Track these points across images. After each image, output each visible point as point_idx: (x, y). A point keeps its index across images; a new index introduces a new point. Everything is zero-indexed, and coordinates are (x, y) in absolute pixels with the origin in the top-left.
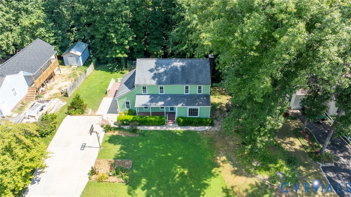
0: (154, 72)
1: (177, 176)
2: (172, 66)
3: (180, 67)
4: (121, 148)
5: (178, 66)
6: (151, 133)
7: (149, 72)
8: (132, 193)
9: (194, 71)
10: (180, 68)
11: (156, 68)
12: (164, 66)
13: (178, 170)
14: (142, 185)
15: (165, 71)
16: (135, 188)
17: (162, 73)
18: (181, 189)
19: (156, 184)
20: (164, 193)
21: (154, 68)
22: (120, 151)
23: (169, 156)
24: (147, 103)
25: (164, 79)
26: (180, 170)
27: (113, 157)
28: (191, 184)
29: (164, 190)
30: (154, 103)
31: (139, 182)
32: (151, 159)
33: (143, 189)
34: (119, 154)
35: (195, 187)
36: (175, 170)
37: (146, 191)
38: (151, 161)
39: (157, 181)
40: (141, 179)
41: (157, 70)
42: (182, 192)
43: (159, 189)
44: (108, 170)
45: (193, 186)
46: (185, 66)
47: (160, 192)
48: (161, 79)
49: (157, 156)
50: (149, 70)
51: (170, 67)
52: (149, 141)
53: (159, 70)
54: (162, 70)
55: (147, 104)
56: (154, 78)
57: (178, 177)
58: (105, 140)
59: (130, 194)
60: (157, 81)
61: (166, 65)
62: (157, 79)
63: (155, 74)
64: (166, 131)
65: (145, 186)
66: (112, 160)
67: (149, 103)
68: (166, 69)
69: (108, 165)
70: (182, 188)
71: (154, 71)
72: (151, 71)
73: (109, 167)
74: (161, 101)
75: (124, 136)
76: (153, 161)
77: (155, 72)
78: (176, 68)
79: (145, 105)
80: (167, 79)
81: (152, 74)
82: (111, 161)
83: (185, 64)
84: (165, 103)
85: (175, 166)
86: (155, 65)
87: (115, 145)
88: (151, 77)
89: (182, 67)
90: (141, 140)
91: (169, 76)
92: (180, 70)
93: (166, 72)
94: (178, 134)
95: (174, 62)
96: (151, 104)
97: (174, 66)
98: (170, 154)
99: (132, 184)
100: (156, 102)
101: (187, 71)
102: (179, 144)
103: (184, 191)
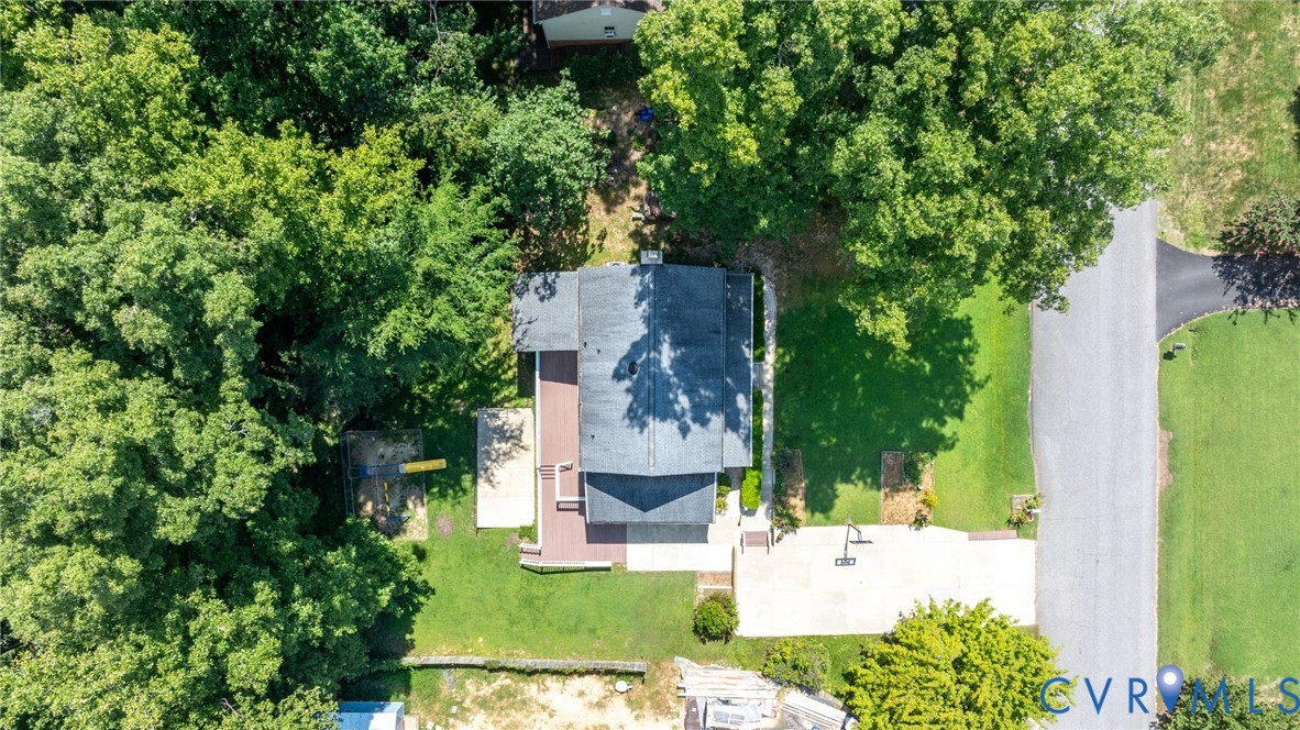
0: (689, 422)
1: (913, 361)
2: (671, 372)
3: (675, 351)
4: (847, 480)
5: (672, 355)
6: (787, 421)
7: (689, 436)
8: (950, 442)
9: (688, 311)
10: (679, 352)
11: (678, 419)
12: (671, 396)
13: (898, 359)
14: (936, 425)
15: (686, 392)
16: (942, 438)
17: (691, 400)
18: (941, 353)
19: (933, 401)
20: (950, 383)
21: (676, 423)
22: (856, 482)
23: (860, 378)
24: (739, 436)
25: (707, 394)
26: (899, 355)
27: (873, 493)
28: (931, 335)
29: (943, 386)
30: (742, 419)
31: (930, 432)
32: (873, 415)
33: (944, 423)
34: (865, 483)
35: (937, 327)
36: (898, 365)
37: (948, 419)
38: (878, 415)
39: (927, 399)
40: (923, 428)
41: (683, 414)
42: (947, 351)
43: (941, 395)
44: (907, 496)
45: (934, 331)
46: (673, 337)
47: (947, 392)
48: (706, 402)
49: (862, 404)
50: (684, 437)
51: (674, 380)
52: (814, 425)
53: (683, 408)
54: (684, 401)
55: (743, 437)
56: (704, 423)
57: (917, 359)
58: (824, 521)
59: (953, 445)
60: (712, 414)
61: (670, 390)
62: (708, 414)
63: (695, 420)
64: (776, 389)
65: (936, 420)
66: (882, 493)
67: (741, 431)
68: (680, 391)
69: (897, 499)
70: (938, 351)
71: (685, 423)
72: (684, 430)
73: (901, 494)
74: (735, 402)
75: (807, 481)
76: (878, 411)
77: (688, 419)
78: (677, 363)
79: (746, 441)
80: (707, 387)
81: (695, 427)
82: (886, 494)
83: (666, 337)
84: (743, 392)
85: (890, 366)
86: (669, 421)
87: (837, 496)
88: (704, 430)
89: (675, 345)
90: (813, 442)
91: (700, 382)
92: (683, 350)
93: (689, 392)
94: (787, 359)
95: (659, 368)
96: (743, 425)
97: (671, 367)
98: (857, 377)
99: (934, 443)
100: (739, 415)
101: (687, 331)
102: (824, 356)
103: (944, 348)
